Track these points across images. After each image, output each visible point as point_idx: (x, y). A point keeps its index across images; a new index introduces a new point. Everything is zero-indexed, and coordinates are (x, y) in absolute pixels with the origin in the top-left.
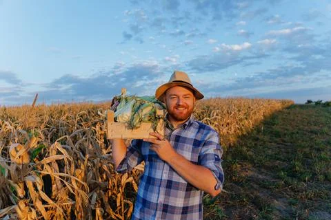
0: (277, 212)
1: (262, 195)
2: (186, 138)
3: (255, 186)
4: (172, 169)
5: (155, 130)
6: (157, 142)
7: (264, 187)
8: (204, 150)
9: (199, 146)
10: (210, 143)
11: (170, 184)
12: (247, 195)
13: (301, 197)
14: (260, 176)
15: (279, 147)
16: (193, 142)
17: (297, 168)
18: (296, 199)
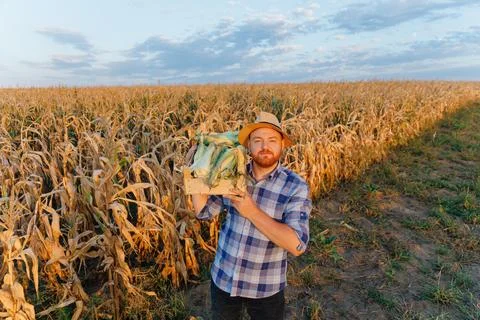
0: (415, 262)
1: (401, 237)
2: (270, 192)
3: (395, 224)
4: (253, 226)
5: (235, 186)
6: (237, 199)
7: (408, 227)
8: (289, 207)
9: (284, 202)
10: (297, 199)
11: (250, 241)
12: (379, 236)
13: (458, 245)
14: (407, 211)
15: (452, 168)
16: (278, 197)
17: (466, 204)
18: (449, 247)
